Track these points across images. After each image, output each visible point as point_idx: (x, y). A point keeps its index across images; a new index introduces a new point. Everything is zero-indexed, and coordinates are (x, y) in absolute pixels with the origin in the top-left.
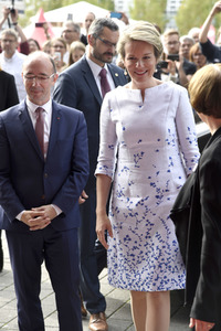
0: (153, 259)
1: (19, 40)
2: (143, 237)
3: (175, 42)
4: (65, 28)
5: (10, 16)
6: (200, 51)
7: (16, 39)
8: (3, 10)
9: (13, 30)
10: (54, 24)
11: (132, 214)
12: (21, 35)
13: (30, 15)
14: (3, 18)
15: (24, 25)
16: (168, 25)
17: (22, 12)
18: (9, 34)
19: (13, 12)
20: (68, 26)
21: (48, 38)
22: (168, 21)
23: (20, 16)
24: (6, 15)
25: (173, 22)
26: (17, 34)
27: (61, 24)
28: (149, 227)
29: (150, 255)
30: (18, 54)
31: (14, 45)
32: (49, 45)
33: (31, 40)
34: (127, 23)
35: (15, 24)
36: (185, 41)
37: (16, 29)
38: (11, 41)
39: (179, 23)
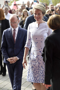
0: (40, 74)
1: (9, 10)
2: (37, 67)
3: (53, 8)
4: (21, 6)
5: (6, 3)
6: (59, 10)
7: (8, 9)
8: (4, 2)
9: (7, 7)
10: (19, 5)
11: (34, 60)
12: (9, 8)
13: (12, 2)
14: (4, 4)
15: (10, 5)
16: (50, 3)
17: (9, 2)
18: (6, 8)
19: (7, 2)
20: (22, 5)
21: (17, 8)
22: (50, 2)
23: (9, 3)
24: (5, 3)
25: (51, 2)
26: (8, 8)
27: (20, 4)
28: (39, 64)
29: (40, 72)
30: (9, 14)
31: (8, 11)
32: (17, 10)
33: (13, 9)
34: (38, 3)
35: (8, 5)
36: (55, 7)
37: (8, 7)
38: (6, 10)
39: (53, 2)
